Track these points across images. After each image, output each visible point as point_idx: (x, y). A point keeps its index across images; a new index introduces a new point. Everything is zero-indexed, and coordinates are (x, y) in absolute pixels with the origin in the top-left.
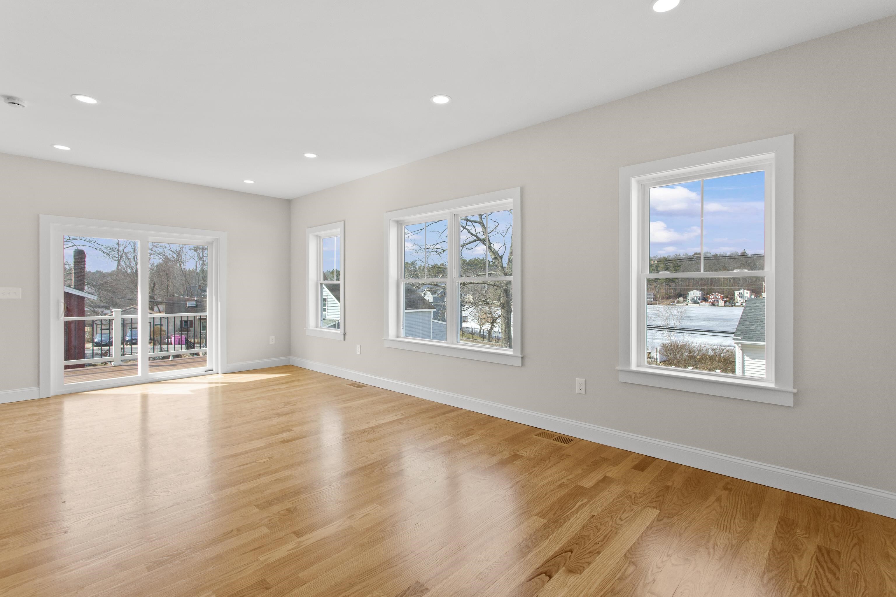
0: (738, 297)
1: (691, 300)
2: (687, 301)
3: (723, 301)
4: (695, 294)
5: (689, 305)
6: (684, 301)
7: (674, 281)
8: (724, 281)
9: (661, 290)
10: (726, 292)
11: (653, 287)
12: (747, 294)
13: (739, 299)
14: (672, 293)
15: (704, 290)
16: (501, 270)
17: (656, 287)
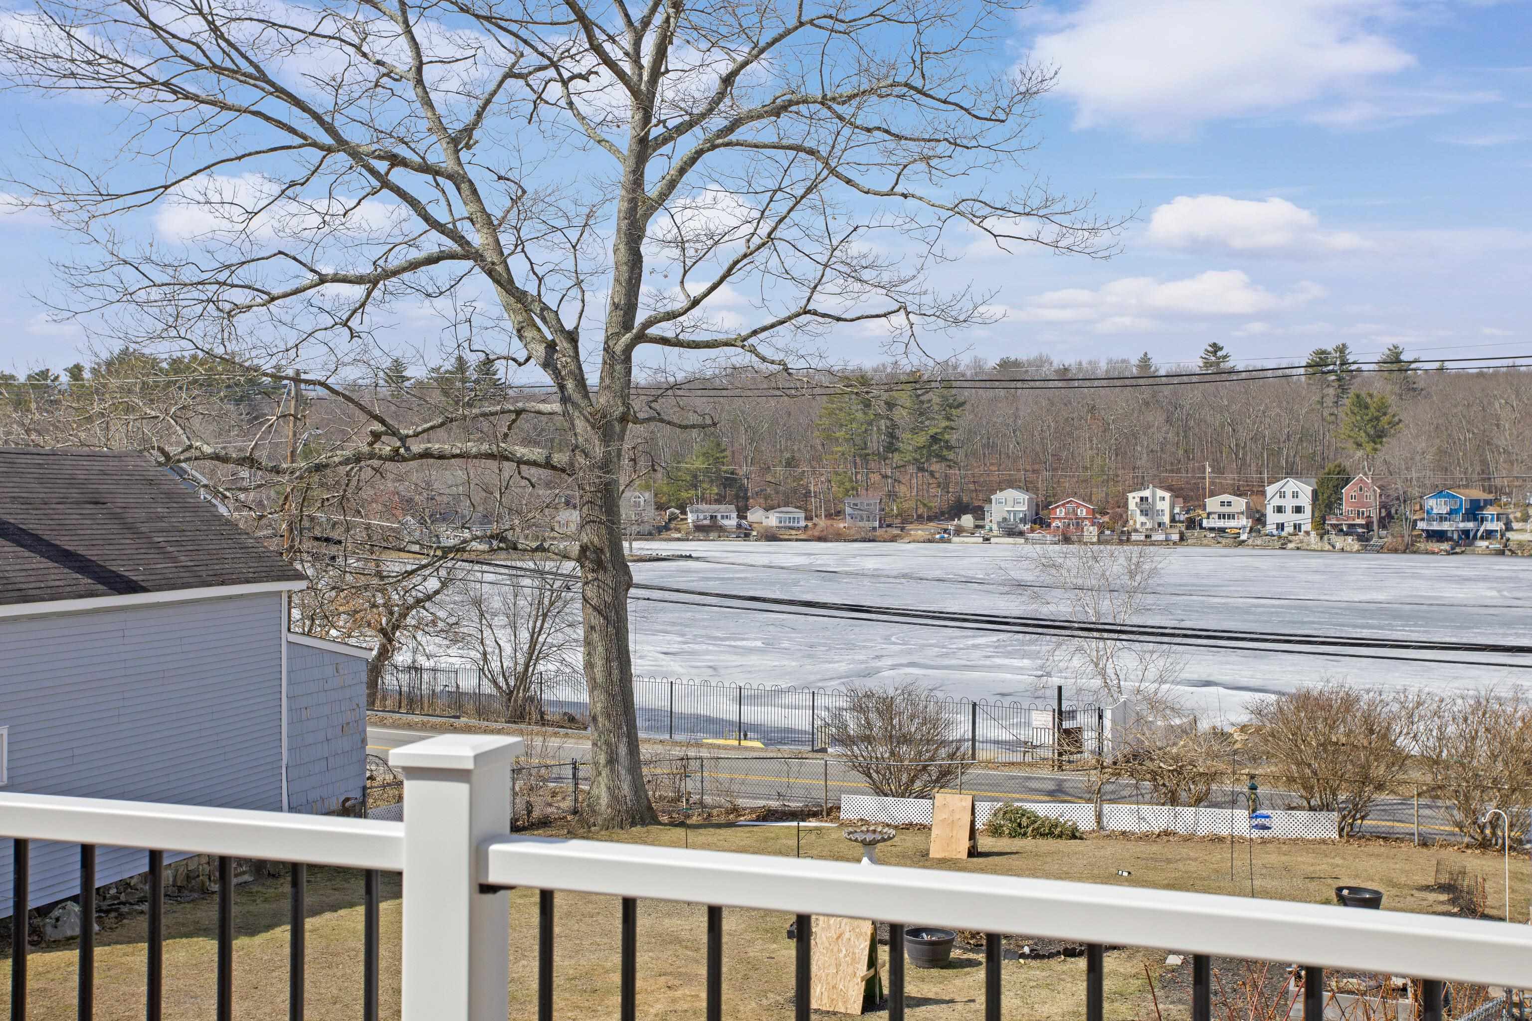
0: (1138, 512)
1: (999, 523)
2: (987, 527)
3: (1093, 524)
4: (1010, 503)
5: (993, 540)
6: (977, 527)
7: (943, 459)
8: (1092, 459)
9: (902, 490)
10: (1099, 494)
11: (875, 478)
12: (1163, 501)
13: (1140, 519)
14: (938, 500)
15: (1035, 490)
16: (577, 397)
17: (885, 477)
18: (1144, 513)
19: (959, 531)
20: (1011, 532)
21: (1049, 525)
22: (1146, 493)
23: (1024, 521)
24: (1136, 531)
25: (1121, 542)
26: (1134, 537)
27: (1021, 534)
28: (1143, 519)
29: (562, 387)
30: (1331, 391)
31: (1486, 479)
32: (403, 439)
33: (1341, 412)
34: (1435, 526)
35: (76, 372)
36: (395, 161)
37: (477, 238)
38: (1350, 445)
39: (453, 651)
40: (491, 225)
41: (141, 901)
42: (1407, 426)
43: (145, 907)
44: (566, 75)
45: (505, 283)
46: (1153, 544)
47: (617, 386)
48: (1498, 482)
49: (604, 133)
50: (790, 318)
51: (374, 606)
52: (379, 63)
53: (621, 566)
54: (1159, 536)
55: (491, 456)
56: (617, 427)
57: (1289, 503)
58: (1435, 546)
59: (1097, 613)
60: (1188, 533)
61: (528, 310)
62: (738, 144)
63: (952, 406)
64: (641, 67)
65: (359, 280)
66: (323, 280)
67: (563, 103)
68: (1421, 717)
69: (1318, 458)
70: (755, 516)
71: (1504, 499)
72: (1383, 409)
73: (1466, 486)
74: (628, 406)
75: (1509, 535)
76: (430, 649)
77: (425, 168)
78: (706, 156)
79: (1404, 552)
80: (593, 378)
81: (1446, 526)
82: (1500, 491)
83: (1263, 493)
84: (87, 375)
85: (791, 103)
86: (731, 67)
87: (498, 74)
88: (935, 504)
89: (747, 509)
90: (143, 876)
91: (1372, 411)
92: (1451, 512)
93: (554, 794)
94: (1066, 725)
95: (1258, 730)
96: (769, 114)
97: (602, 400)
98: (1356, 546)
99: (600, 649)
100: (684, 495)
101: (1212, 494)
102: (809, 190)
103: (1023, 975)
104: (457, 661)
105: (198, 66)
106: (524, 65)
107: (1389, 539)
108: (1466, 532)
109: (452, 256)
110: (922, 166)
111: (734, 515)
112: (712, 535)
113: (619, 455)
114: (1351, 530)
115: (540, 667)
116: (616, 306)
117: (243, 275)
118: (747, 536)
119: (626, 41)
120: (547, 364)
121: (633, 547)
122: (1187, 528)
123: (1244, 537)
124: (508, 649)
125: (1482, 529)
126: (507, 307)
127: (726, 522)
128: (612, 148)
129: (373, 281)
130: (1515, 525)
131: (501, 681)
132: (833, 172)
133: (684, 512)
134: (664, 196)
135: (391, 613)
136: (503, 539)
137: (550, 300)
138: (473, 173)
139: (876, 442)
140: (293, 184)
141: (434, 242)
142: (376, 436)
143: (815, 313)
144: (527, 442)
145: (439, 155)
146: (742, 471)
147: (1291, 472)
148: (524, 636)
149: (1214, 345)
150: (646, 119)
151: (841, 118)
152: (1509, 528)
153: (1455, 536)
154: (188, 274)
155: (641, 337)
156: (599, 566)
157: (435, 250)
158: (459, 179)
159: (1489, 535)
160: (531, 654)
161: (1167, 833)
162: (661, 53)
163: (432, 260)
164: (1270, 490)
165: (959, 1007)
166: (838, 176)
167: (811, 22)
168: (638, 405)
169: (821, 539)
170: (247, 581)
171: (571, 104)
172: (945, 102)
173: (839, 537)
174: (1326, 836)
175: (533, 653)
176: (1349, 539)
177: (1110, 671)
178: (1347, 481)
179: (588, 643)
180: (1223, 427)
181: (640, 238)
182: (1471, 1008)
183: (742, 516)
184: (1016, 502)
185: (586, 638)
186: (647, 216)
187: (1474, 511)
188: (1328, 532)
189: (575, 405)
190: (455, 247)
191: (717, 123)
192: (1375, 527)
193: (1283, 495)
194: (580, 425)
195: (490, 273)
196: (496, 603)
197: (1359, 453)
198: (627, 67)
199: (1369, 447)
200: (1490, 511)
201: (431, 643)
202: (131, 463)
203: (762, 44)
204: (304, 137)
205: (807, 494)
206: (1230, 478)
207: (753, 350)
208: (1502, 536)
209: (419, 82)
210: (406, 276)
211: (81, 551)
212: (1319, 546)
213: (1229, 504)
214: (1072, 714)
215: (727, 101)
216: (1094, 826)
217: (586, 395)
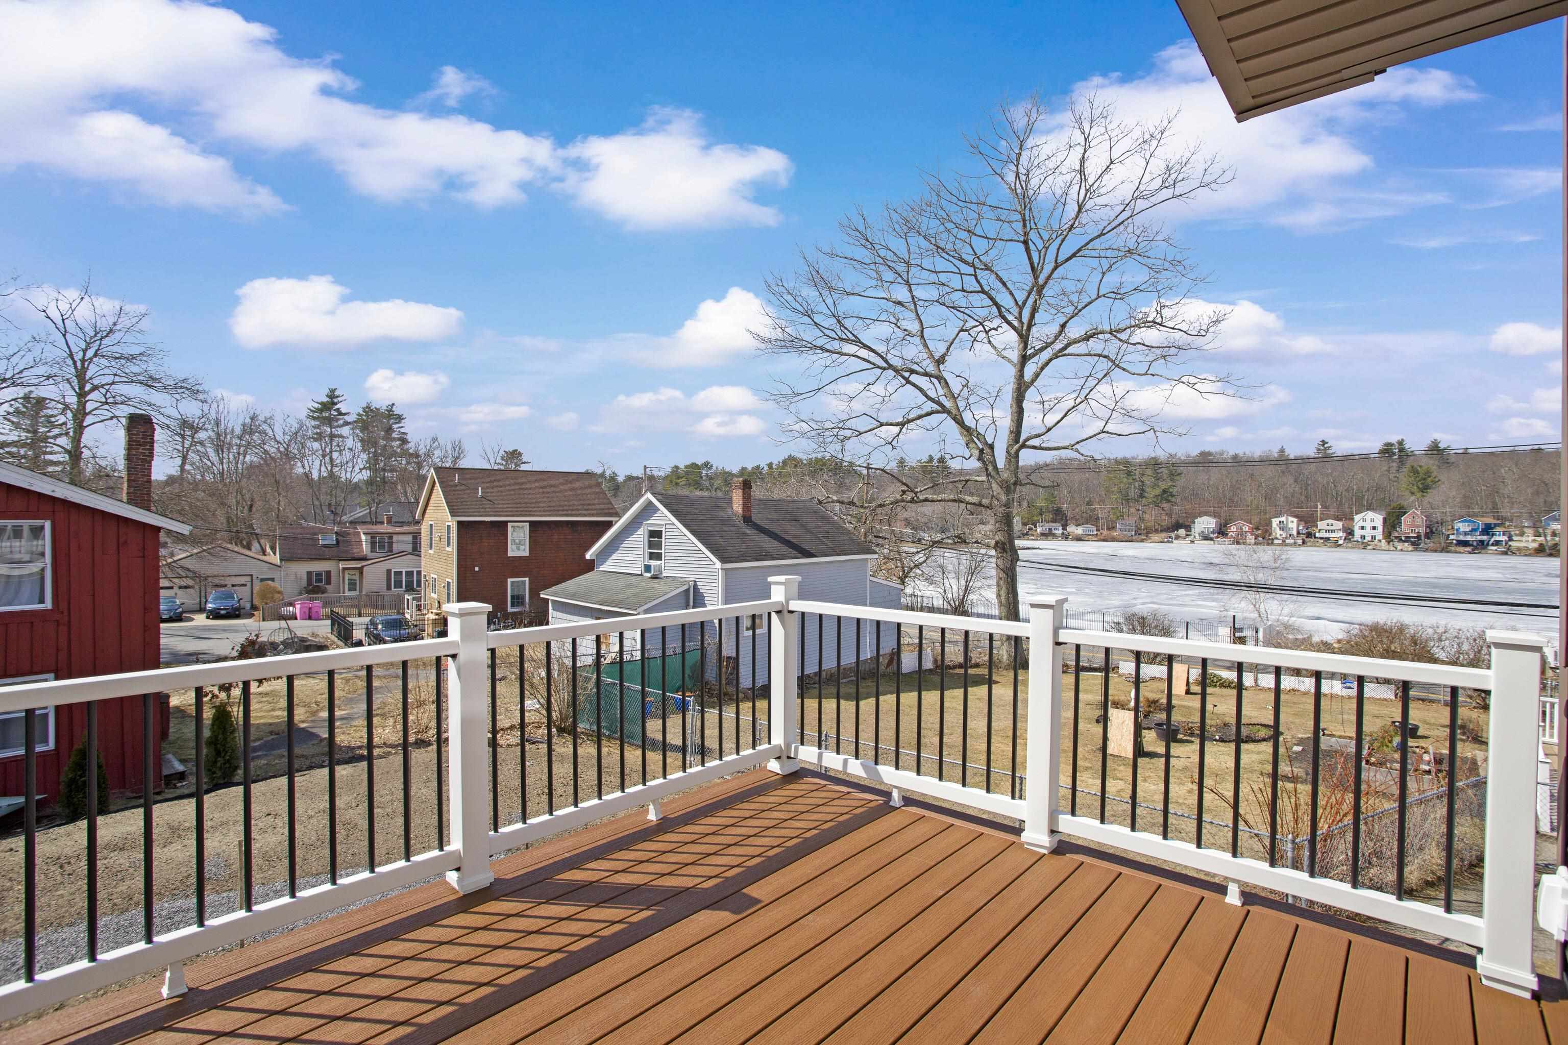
0: (1278, 529)
1: (1199, 534)
2: (1193, 536)
3: (1252, 535)
4: (1205, 523)
5: (1195, 542)
6: (1187, 535)
7: (1169, 501)
8: (1251, 502)
9: (1147, 517)
10: (1256, 519)
11: (1133, 510)
12: (1293, 523)
13: (1279, 532)
14: (1166, 521)
15: (1220, 517)
16: (993, 473)
17: (1138, 510)
18: (1282, 529)
19: (1177, 537)
20: (1206, 538)
21: (1227, 535)
22: (1283, 519)
23: (1213, 532)
24: (1277, 538)
25: (1268, 544)
26: (1276, 541)
27: (1211, 539)
28: (1281, 532)
29: (987, 469)
30: (1395, 464)
31: (1495, 511)
32: (916, 493)
33: (1401, 476)
34: (1461, 538)
35: (770, 465)
36: (912, 372)
37: (948, 404)
38: (1407, 493)
39: (931, 587)
40: (954, 398)
41: (814, 683)
42: (1443, 483)
43: (817, 686)
44: (987, 329)
45: (960, 422)
46: (1287, 545)
47: (1012, 468)
48: (1503, 514)
49: (1005, 353)
50: (1095, 435)
51: (897, 567)
52: (905, 330)
53: (1014, 551)
54: (1290, 541)
55: (954, 501)
56: (1012, 487)
57: (1368, 525)
58: (1461, 549)
59: (1255, 580)
60: (1307, 540)
61: (971, 435)
62: (1069, 355)
63: (1172, 475)
64: (1023, 323)
65: (897, 424)
66: (882, 425)
67: (986, 341)
68: (1447, 639)
69: (1387, 500)
70: (1071, 529)
71: (1507, 523)
72: (1428, 473)
73: (1483, 516)
74: (1017, 477)
75: (1510, 543)
76: (921, 587)
77: (926, 374)
78: (1053, 362)
79: (1441, 552)
80: (1001, 464)
81: (1469, 538)
82: (1504, 519)
83: (1353, 519)
84: (774, 467)
85: (1094, 334)
86: (1064, 320)
87: (957, 330)
88: (1165, 523)
89: (1066, 525)
90: (815, 674)
91: (1421, 475)
92: (1473, 530)
93: (980, 653)
94: (1237, 635)
95: (1348, 642)
96: (1083, 340)
97: (1006, 475)
98: (1411, 548)
99: (1004, 588)
100: (1035, 518)
101: (1322, 520)
102: (1105, 375)
103: (1215, 749)
104: (934, 594)
105: (834, 339)
106: (968, 325)
107: (1432, 545)
108: (1482, 542)
109: (938, 412)
110: (1162, 361)
111: (1060, 528)
112: (1049, 538)
113: (1013, 500)
114: (1407, 539)
115: (971, 597)
116: (1011, 432)
117: (848, 424)
118: (1067, 538)
119: (1015, 311)
120: (980, 459)
121: (1018, 543)
122: (1307, 537)
123: (1341, 542)
124: (955, 588)
125: (1492, 540)
126: (961, 434)
127: (1056, 532)
128: (1009, 361)
129: (902, 425)
130: (1515, 538)
131: (952, 602)
132: (1117, 366)
133: (1035, 527)
134: (1033, 381)
135: (904, 571)
136: (960, 538)
137: (981, 430)
138: (946, 375)
139: (1133, 494)
140: (869, 384)
141: (930, 406)
142: (904, 492)
143: (1108, 432)
144: (972, 494)
145: (931, 369)
146: (1064, 507)
147: (1370, 507)
148: (963, 583)
149: (1323, 441)
150: (1025, 347)
151: (1120, 340)
152: (1510, 539)
153: (1475, 544)
154: (828, 425)
155: (1024, 446)
156: (1004, 550)
157: (930, 410)
158: (940, 378)
159: (1497, 543)
160: (966, 590)
161: (1294, 690)
162: (1032, 316)
163: (928, 414)
164: (1357, 518)
165: (1182, 760)
166: (1120, 368)
167: (1104, 296)
168: (1021, 476)
169: (1104, 540)
170: (854, 554)
171: (990, 342)
172: (1173, 328)
173: (1113, 539)
174: (1387, 697)
175: (967, 590)
176: (1406, 544)
177: (1262, 610)
178: (1405, 513)
179: (998, 585)
180: (1328, 483)
181: (1023, 401)
182: (1467, 778)
183: (1064, 529)
184: (1208, 523)
185: (998, 583)
186: (1026, 390)
187: (1488, 530)
188: (1392, 541)
189: (993, 477)
190: (939, 408)
191: (1058, 346)
192: (1423, 538)
193: (1364, 520)
194: (995, 486)
195: (954, 419)
196: (950, 567)
197: (1413, 498)
198: (1016, 323)
199: (1419, 495)
200: (1498, 530)
201: (922, 584)
202: (808, 504)
203: (1079, 308)
204: (874, 364)
205: (1098, 518)
206: (1332, 511)
207: (1077, 451)
208: (1506, 543)
209: (922, 337)
210: (918, 422)
211: (792, 540)
212: (1387, 548)
213: (1332, 525)
214: (1241, 630)
215: (1063, 335)
216: (1253, 684)
217: (998, 473)
